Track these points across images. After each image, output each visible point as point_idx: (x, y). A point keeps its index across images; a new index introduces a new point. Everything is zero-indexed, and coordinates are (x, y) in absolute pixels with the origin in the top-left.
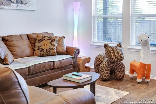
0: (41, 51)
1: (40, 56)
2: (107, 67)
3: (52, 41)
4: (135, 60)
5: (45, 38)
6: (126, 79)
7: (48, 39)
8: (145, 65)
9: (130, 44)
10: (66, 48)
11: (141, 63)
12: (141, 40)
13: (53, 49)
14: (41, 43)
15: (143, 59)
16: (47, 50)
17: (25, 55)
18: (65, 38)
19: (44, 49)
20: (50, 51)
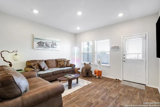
1: (60, 67)
4: (96, 69)
7: (63, 61)
8: (99, 71)
9: (95, 63)
10: (70, 64)
11: (98, 70)
18: (70, 61)
19: (61, 65)
20: (63, 65)
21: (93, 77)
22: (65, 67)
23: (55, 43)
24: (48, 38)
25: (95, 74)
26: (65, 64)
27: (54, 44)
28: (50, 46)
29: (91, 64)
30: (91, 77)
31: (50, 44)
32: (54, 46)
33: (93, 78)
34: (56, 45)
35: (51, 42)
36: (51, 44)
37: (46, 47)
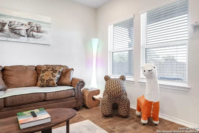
0: (42, 82)
1: (41, 86)
2: (108, 102)
3: (54, 72)
4: (143, 96)
5: (49, 69)
6: (132, 116)
7: (51, 70)
8: (151, 103)
9: (141, 77)
10: (71, 79)
11: (146, 100)
12: (145, 71)
13: (53, 80)
14: (43, 74)
15: (148, 94)
16: (47, 81)
17: (23, 85)
18: (73, 70)
19: (44, 80)
20: (50, 82)
21: (133, 119)
22: (53, 86)
23: (38, 26)
24: (15, 14)
25: (139, 109)
26: (56, 78)
27: (35, 28)
28: (23, 32)
29: (127, 79)
30: (126, 117)
31: (24, 28)
32: (34, 33)
33: (132, 121)
34: (41, 32)
35: (26, 22)
36: (26, 28)
37: (12, 34)
